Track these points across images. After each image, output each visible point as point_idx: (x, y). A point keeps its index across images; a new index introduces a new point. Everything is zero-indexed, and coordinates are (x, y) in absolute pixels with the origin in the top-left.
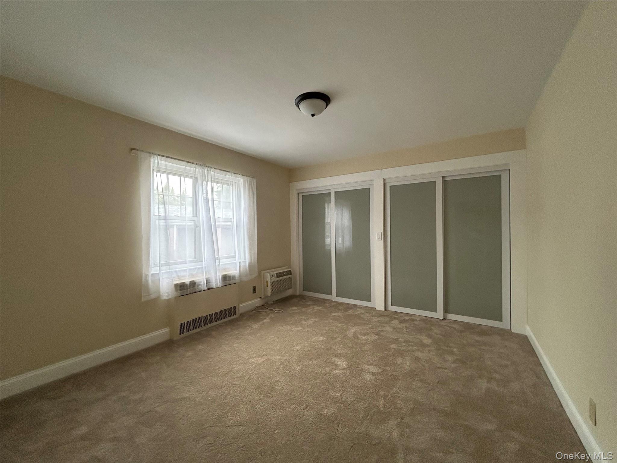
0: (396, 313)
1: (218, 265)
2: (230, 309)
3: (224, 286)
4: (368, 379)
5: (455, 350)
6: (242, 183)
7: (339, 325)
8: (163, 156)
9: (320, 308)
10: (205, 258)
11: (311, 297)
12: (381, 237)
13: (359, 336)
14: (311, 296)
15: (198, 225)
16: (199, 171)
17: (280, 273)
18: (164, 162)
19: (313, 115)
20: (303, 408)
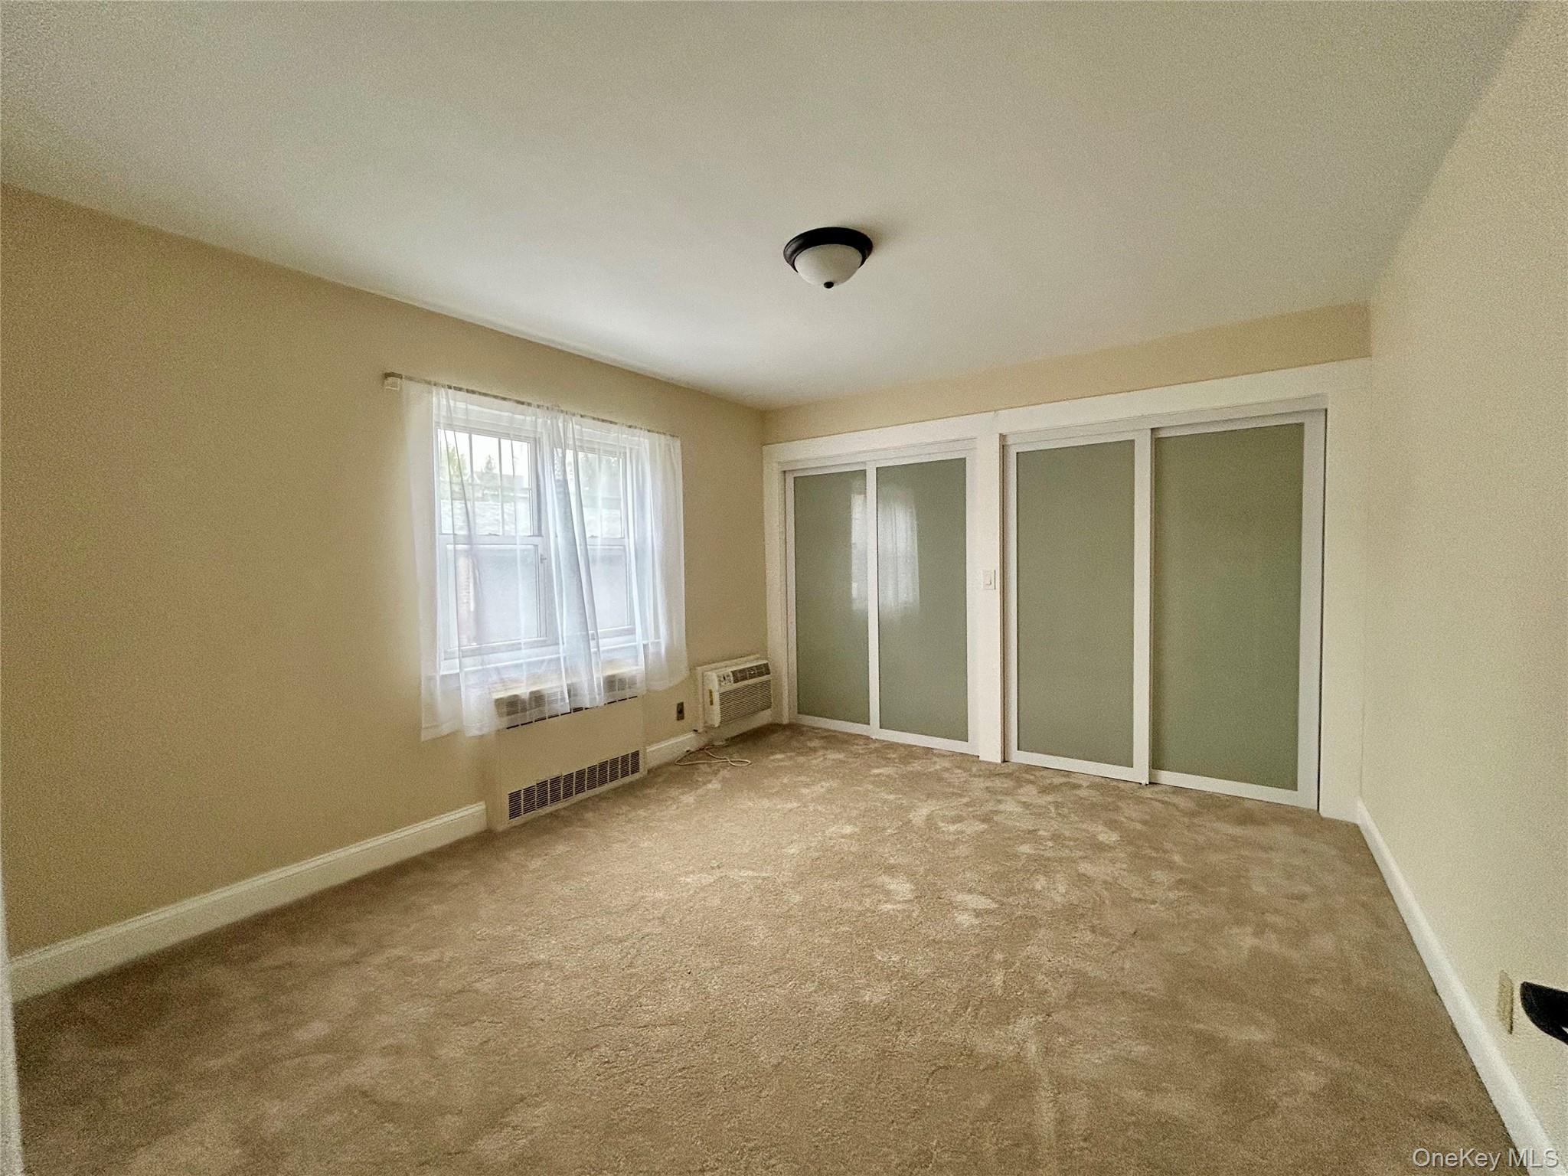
0: (1030, 768)
1: (595, 653)
2: (624, 758)
3: (609, 703)
4: (965, 926)
5: (1177, 858)
6: (648, 450)
7: (892, 797)
8: (460, 389)
9: (841, 756)
10: (563, 638)
11: (817, 729)
12: (993, 582)
13: (941, 824)
14: (815, 726)
15: (546, 556)
16: (545, 423)
17: (741, 671)
18: (461, 405)
19: (829, 285)
20: (813, 988)
